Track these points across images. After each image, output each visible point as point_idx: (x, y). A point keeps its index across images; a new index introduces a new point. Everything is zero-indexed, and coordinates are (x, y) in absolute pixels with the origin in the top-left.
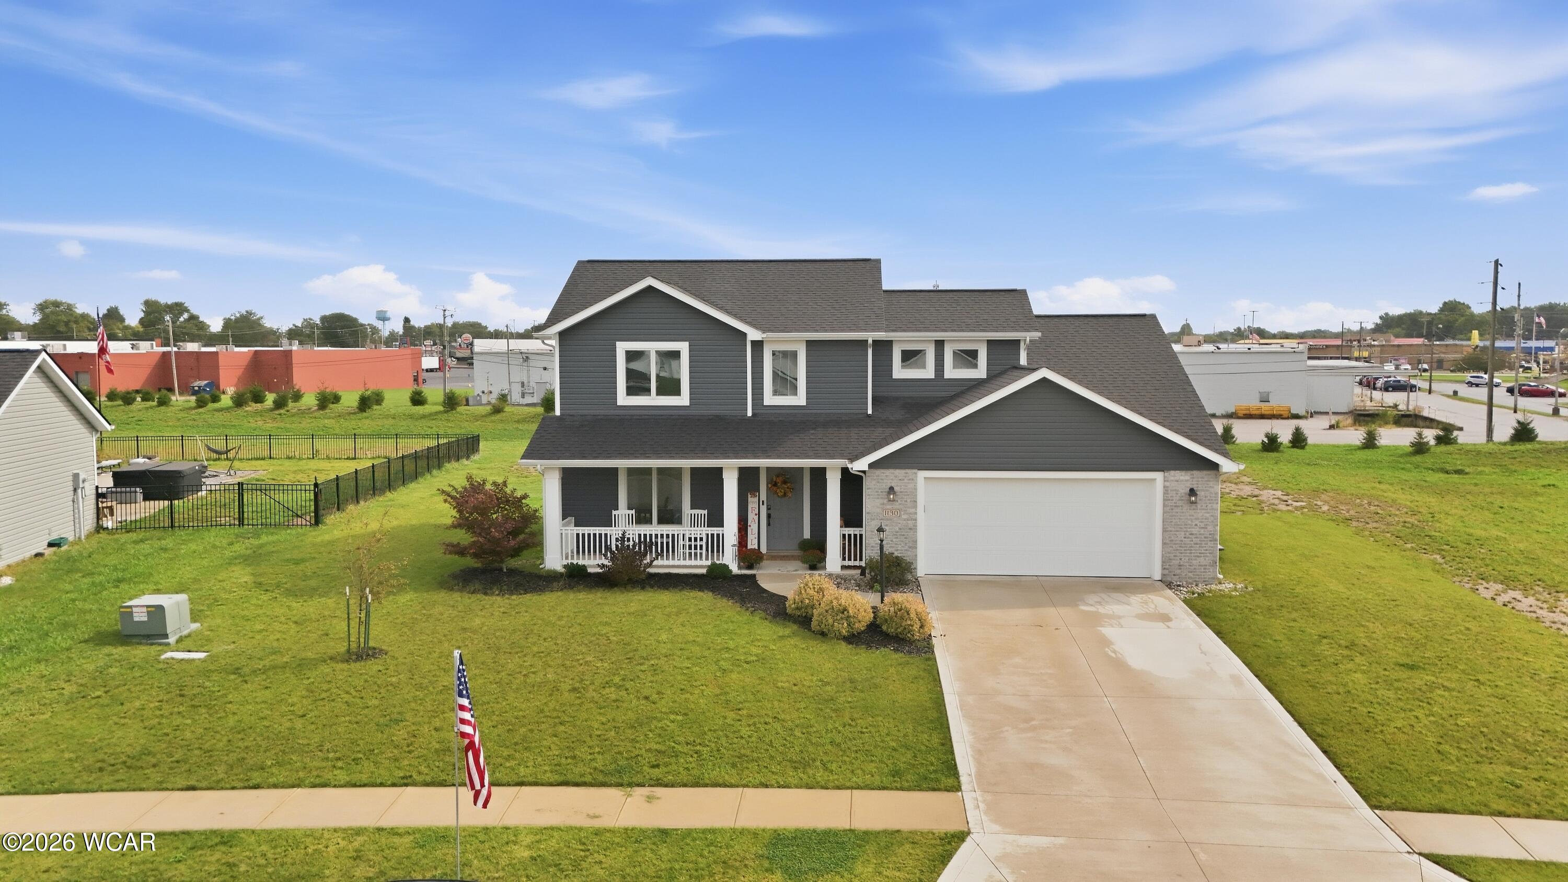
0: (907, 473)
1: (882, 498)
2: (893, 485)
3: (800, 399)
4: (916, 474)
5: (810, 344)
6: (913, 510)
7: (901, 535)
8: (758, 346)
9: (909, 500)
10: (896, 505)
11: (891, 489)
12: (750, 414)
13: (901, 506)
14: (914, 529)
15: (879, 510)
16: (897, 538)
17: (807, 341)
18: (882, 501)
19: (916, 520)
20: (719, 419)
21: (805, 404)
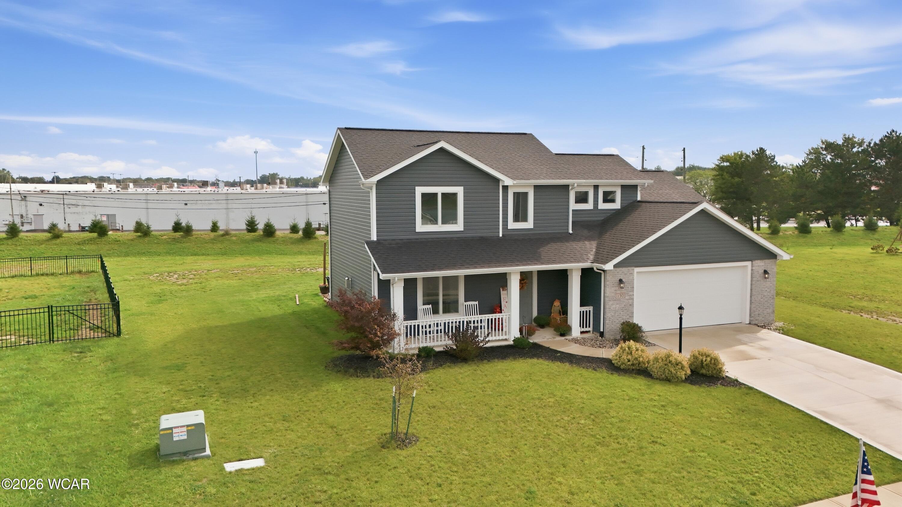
0: (629, 270)
1: (615, 287)
2: (621, 278)
3: (529, 224)
4: (633, 270)
5: (536, 187)
6: (631, 293)
7: (625, 309)
8: (506, 188)
9: (630, 287)
10: (623, 291)
11: (621, 281)
12: (501, 235)
13: (625, 291)
14: (632, 305)
15: (613, 295)
16: (623, 311)
17: (535, 186)
18: (614, 288)
19: (633, 299)
20: (483, 240)
21: (532, 227)
